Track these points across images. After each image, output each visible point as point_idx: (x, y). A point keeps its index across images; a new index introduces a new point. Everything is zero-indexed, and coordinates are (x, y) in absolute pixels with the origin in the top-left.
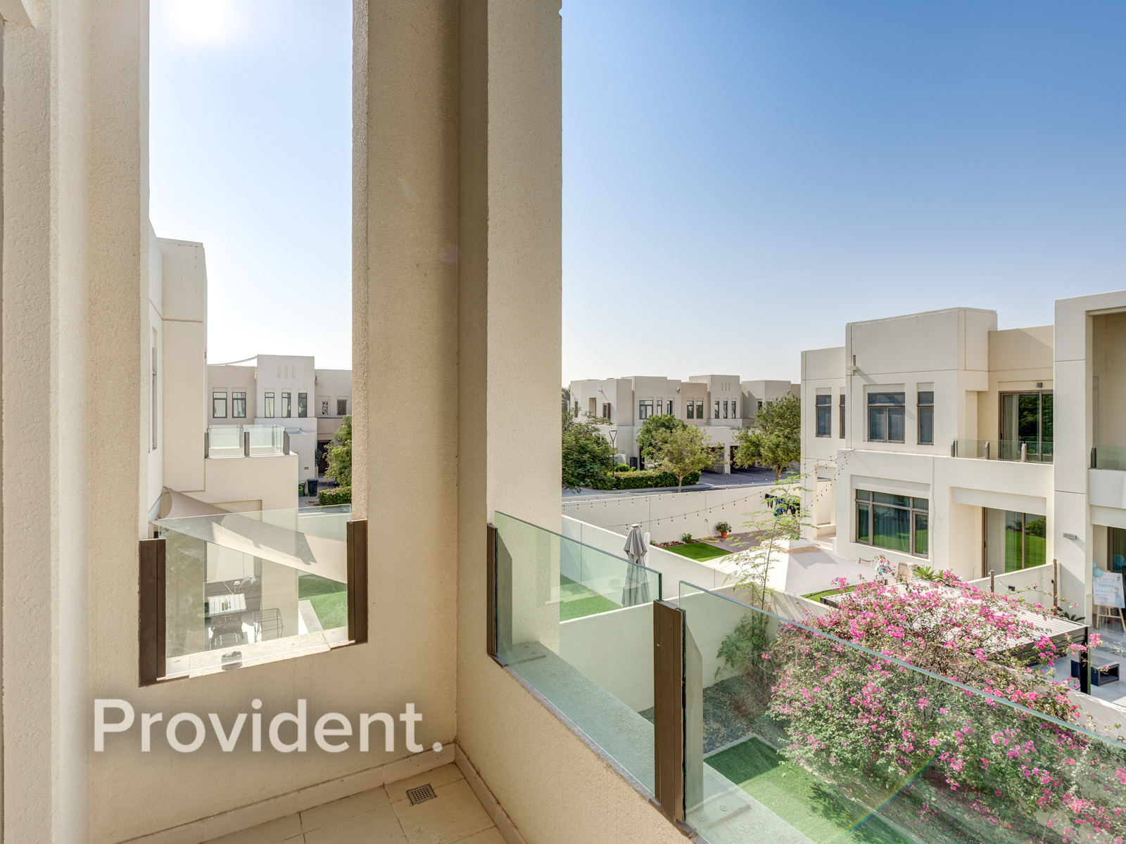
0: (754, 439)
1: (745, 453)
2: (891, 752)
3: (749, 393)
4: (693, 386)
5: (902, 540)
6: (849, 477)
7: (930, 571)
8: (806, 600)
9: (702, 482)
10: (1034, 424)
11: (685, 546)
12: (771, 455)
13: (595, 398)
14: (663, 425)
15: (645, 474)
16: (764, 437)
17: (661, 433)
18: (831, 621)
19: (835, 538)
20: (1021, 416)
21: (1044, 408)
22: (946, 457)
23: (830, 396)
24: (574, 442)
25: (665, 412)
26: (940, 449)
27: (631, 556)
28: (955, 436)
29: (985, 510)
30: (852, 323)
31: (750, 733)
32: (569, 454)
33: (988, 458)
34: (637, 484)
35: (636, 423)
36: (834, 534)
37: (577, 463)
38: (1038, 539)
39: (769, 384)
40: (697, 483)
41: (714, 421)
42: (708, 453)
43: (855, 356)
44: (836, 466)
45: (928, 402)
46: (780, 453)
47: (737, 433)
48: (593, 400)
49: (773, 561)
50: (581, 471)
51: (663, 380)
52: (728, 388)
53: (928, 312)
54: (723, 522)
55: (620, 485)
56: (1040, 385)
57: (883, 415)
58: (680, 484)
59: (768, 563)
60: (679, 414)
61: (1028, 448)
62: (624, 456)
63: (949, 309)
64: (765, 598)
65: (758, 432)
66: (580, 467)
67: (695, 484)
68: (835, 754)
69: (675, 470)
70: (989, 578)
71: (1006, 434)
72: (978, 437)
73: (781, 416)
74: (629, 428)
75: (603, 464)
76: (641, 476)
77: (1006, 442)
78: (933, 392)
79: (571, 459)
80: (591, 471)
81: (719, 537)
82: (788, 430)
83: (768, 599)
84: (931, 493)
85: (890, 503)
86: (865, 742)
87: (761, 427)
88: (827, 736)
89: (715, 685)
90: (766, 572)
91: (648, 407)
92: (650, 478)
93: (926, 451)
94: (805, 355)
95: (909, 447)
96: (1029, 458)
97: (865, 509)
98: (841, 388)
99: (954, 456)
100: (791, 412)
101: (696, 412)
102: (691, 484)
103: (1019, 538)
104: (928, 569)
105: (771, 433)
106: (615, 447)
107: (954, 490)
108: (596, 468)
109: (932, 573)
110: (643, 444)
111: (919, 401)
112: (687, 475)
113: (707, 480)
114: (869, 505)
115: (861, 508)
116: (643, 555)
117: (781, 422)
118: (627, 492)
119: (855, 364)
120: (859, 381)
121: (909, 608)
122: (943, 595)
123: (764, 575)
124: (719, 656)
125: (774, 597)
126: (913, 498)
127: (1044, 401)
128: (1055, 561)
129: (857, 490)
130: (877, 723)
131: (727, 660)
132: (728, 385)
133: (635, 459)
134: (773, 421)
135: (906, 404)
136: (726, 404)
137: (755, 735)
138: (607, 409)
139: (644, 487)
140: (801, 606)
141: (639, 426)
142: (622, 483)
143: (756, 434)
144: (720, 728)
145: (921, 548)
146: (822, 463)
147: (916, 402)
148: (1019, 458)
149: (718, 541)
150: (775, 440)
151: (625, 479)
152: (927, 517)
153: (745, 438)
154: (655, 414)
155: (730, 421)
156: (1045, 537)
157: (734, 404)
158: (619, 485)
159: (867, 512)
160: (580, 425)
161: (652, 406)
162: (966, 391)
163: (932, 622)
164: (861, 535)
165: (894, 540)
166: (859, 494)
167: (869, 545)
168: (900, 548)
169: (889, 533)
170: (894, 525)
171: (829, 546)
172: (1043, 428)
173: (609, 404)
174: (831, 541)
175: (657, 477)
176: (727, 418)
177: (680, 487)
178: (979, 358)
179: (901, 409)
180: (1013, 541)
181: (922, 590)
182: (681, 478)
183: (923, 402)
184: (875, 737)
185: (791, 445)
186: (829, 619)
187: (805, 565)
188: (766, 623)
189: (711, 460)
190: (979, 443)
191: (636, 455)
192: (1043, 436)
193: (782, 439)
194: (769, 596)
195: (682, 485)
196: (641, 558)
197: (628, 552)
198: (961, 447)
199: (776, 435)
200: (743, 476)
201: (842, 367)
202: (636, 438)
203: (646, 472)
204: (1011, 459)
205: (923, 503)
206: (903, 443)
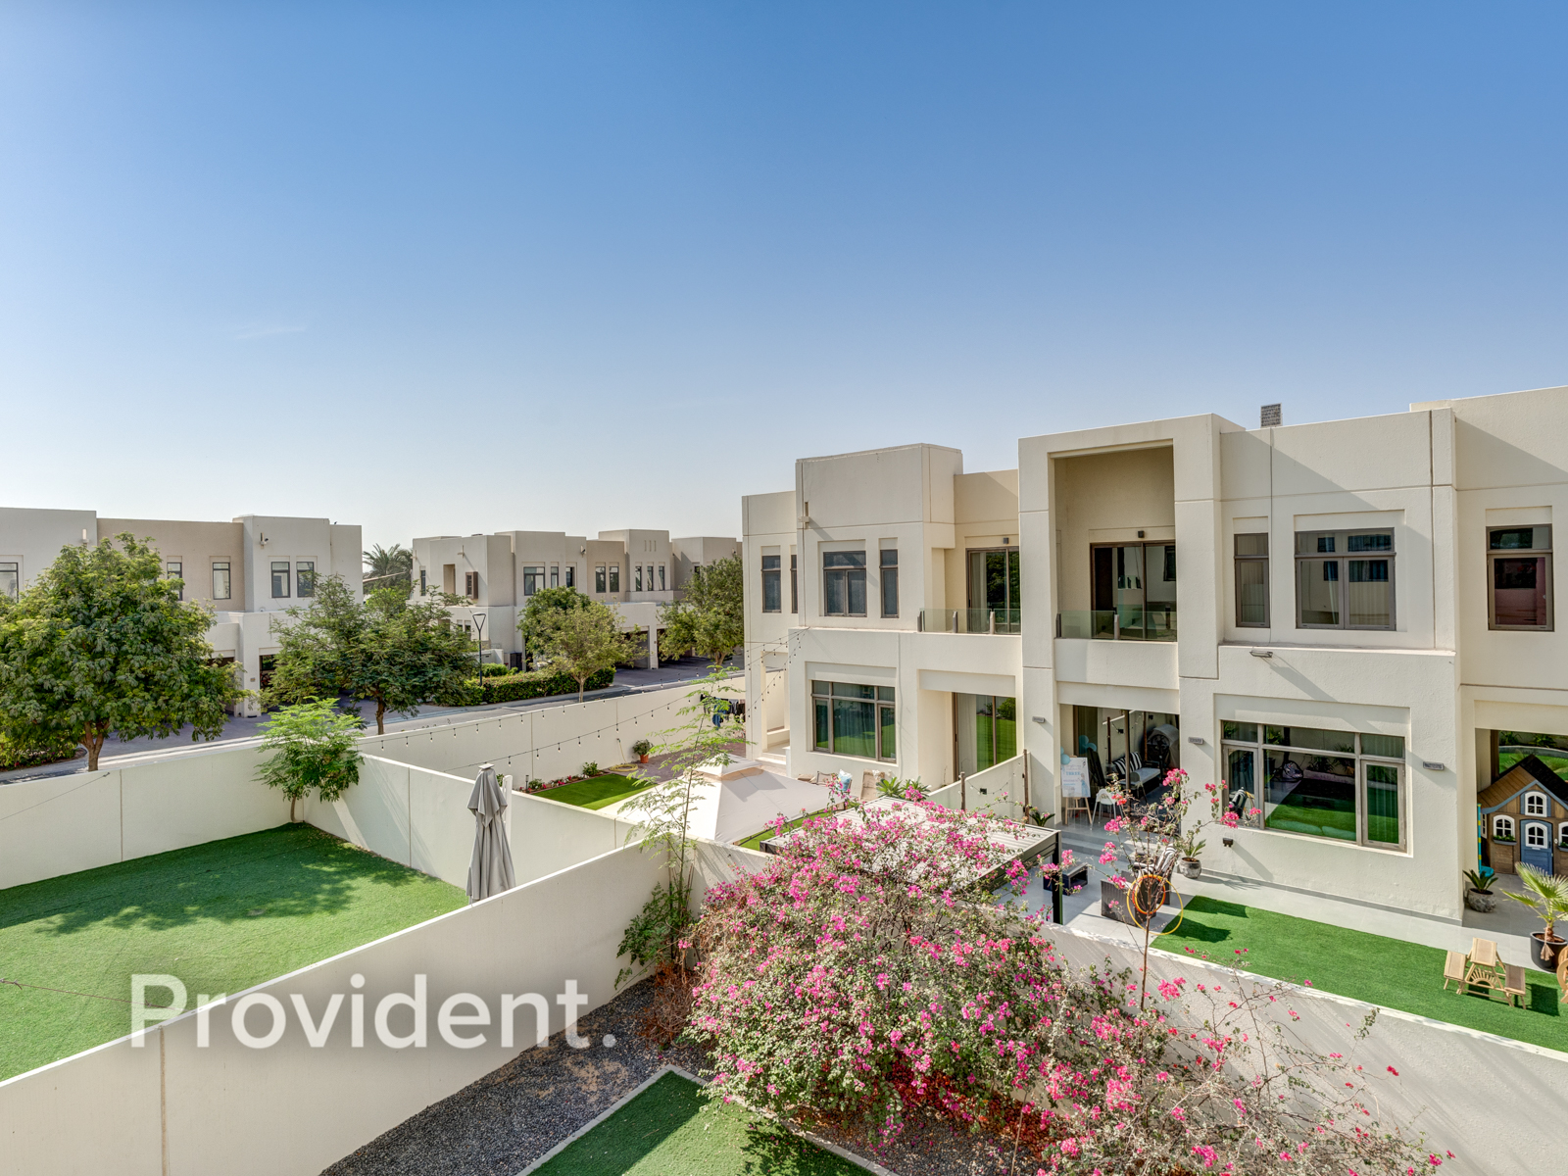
0: (685, 619)
1: (674, 639)
2: (845, 1058)
3: (682, 554)
4: (604, 546)
5: (867, 740)
6: (804, 664)
7: (896, 784)
8: (742, 849)
9: (619, 682)
10: (1002, 587)
11: (587, 781)
12: (708, 640)
13: (453, 566)
14: (558, 603)
15: (532, 677)
16: (699, 615)
17: (550, 615)
18: (772, 877)
19: (788, 748)
20: (989, 579)
21: (1011, 569)
22: (912, 632)
23: (778, 557)
24: (406, 636)
25: (563, 583)
26: (905, 624)
27: (480, 817)
28: (921, 606)
29: (955, 695)
30: (803, 459)
31: (663, 1066)
32: (397, 655)
33: (957, 632)
34: (520, 694)
35: (518, 600)
36: (787, 742)
37: (412, 669)
38: (1008, 722)
39: (707, 542)
40: (611, 685)
41: (635, 595)
42: (620, 641)
43: (807, 503)
44: (787, 650)
45: (890, 563)
46: (720, 635)
47: (662, 611)
48: (450, 569)
49: (696, 798)
50: (416, 681)
51: (559, 537)
52: (653, 549)
53: (889, 449)
54: (642, 740)
55: (492, 696)
56: (1007, 541)
57: (842, 581)
58: (582, 689)
59: (688, 802)
60: (584, 586)
61: (996, 616)
62: (499, 652)
63: (912, 445)
64: (685, 853)
65: (690, 608)
66: (415, 675)
67: (607, 686)
68: (775, 1078)
69: (572, 670)
70: (960, 782)
71: (974, 602)
72: (947, 606)
73: (721, 586)
74: (509, 608)
75: (455, 668)
76: (525, 681)
77: (975, 610)
78: (896, 551)
79: (401, 663)
80: (435, 679)
81: (637, 762)
82: (730, 605)
83: (690, 854)
84: (897, 679)
85: (852, 696)
86: (813, 1049)
87: (694, 602)
88: (765, 1052)
89: (615, 999)
90: (685, 815)
91: (537, 577)
92: (538, 684)
93: (891, 626)
94: (747, 501)
95: (872, 622)
96: (998, 629)
97: (824, 704)
98: (791, 546)
99: (921, 630)
100: (733, 580)
101: (608, 583)
102: (601, 687)
103: (990, 723)
104: (893, 781)
105: (708, 610)
106: (485, 638)
107: (921, 672)
108: (444, 674)
109: (898, 785)
110: (529, 632)
111: (882, 562)
112: (592, 675)
113: (625, 679)
114: (828, 698)
115: (818, 703)
116: (500, 812)
117: (721, 594)
118: (504, 706)
119: (807, 514)
120: (813, 537)
121: (867, 844)
122: (906, 821)
123: (683, 821)
124: (622, 951)
125: (698, 850)
126: (878, 687)
127: (1011, 561)
128: (1025, 751)
129: (813, 681)
130: (828, 1018)
131: (634, 958)
132: (653, 542)
133: (519, 655)
134: (710, 593)
135: (867, 566)
136: (651, 570)
137: (670, 1067)
138: (473, 582)
139: (531, 697)
140: (733, 859)
141: (523, 604)
142: (495, 694)
143: (688, 611)
144: (619, 1069)
145: (887, 752)
146: (769, 648)
147: (878, 564)
148: (987, 630)
149: (636, 768)
150: (713, 620)
151: (501, 687)
152: (894, 709)
153: (674, 617)
154: (548, 586)
155: (658, 595)
156: (1015, 720)
157: (662, 570)
158: (488, 697)
159: (826, 707)
160: (418, 607)
161: (544, 574)
162: (933, 549)
163: (894, 858)
164: (820, 740)
165: (857, 741)
166: (817, 686)
167: (829, 753)
168: (866, 754)
169: (852, 734)
170: (858, 722)
171: (782, 759)
172: (1010, 591)
173: (476, 574)
174: (784, 752)
175: (551, 680)
176: (652, 590)
177: (582, 694)
178: (944, 509)
179: (861, 574)
180: (984, 730)
181: (883, 816)
182: (582, 681)
183: (886, 563)
184: (827, 1039)
185: (734, 625)
186: (769, 876)
187: (743, 797)
188: (688, 891)
189: (625, 652)
190: (948, 612)
191: (520, 648)
192: (1011, 601)
193: (722, 617)
194: (691, 850)
195: (585, 690)
196: (497, 817)
197: (474, 810)
198: (928, 620)
199: (715, 612)
200: (676, 670)
201: (792, 518)
202: (518, 624)
203: (533, 674)
204: (980, 631)
205: (888, 693)
206: (865, 616)
